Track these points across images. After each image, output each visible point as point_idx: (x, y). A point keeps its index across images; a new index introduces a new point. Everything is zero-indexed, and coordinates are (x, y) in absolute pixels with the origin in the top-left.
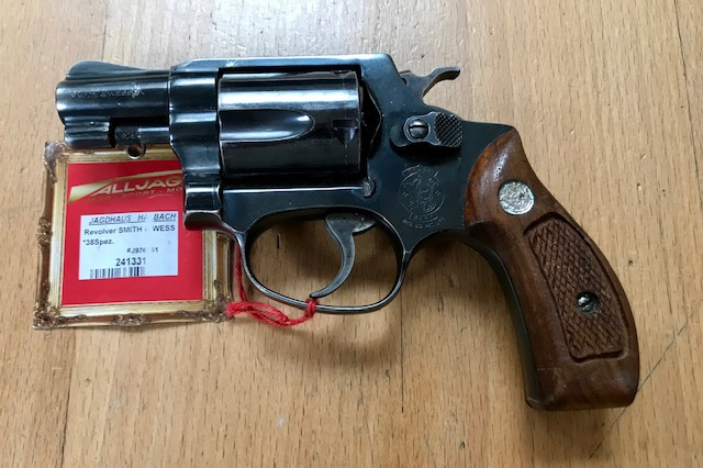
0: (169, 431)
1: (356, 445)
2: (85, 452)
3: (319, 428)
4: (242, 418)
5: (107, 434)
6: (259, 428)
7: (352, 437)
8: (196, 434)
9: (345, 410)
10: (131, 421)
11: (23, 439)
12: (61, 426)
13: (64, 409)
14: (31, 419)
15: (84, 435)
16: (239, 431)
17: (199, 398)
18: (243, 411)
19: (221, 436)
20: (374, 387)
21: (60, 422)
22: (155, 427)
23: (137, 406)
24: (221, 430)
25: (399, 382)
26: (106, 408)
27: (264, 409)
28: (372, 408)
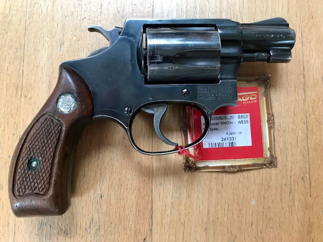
0: (201, 208)
1: (289, 212)
2: (162, 219)
3: (272, 205)
4: (235, 201)
5: (172, 210)
6: (244, 205)
7: (287, 209)
8: (214, 209)
9: (284, 196)
10: (183, 204)
11: (132, 213)
12: (150, 206)
13: (150, 198)
14: (135, 203)
15: (161, 210)
16: (234, 208)
17: (214, 192)
18: (236, 197)
19: (226, 209)
20: (297, 185)
21: (149, 205)
22: (195, 206)
23: (185, 196)
24: (226, 207)
25: (309, 183)
26: (171, 197)
27: (245, 196)
28: (296, 195)
